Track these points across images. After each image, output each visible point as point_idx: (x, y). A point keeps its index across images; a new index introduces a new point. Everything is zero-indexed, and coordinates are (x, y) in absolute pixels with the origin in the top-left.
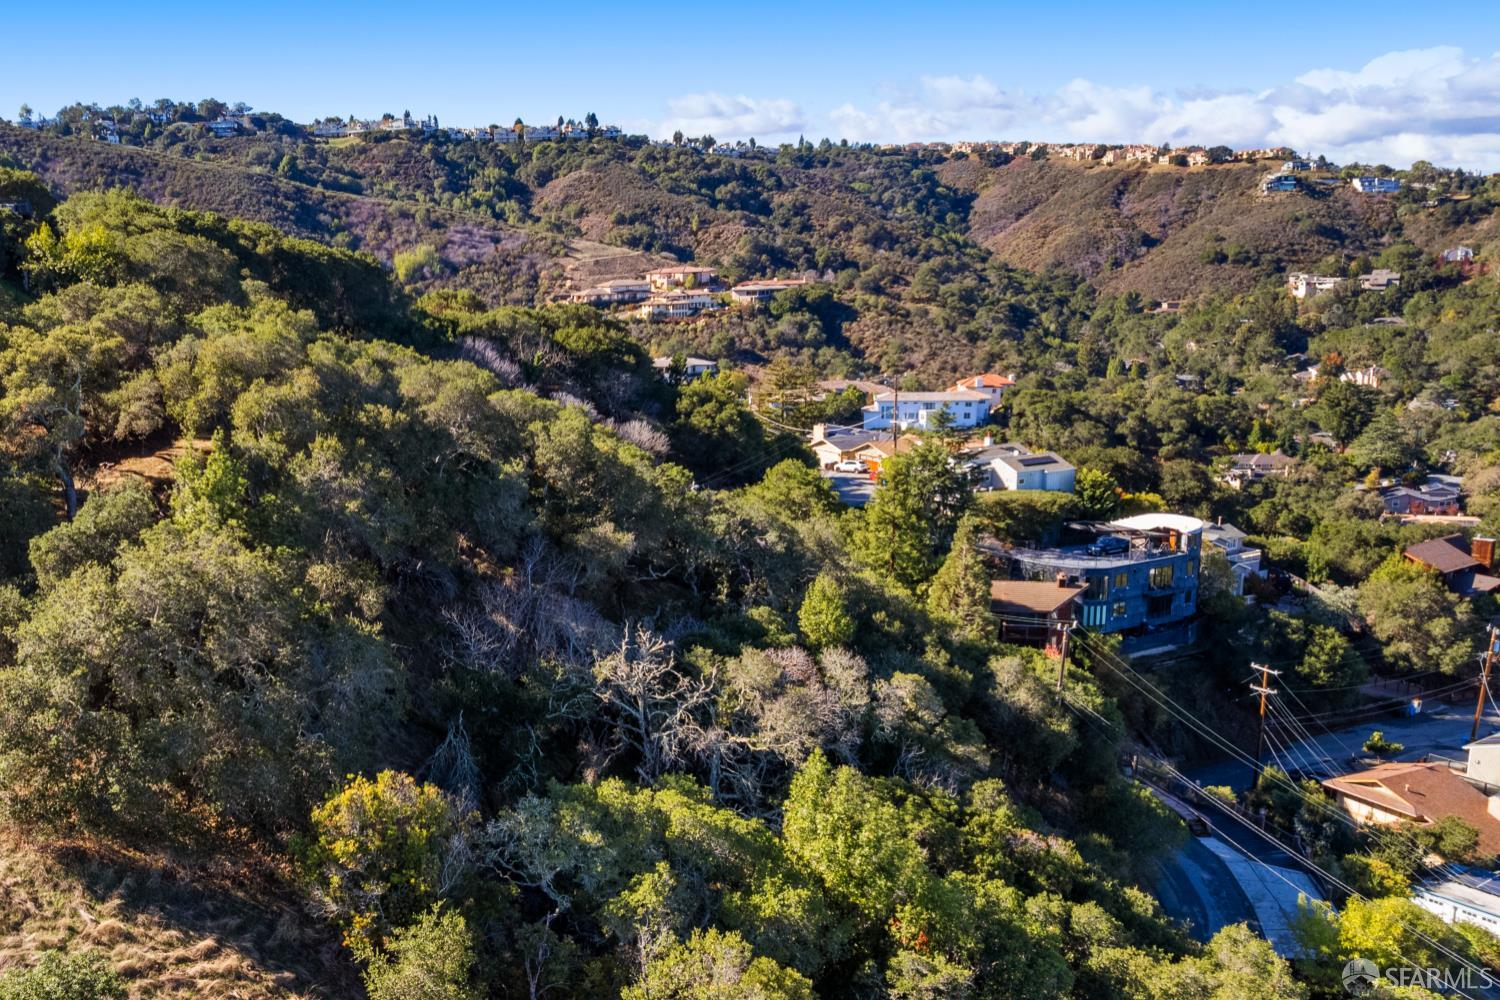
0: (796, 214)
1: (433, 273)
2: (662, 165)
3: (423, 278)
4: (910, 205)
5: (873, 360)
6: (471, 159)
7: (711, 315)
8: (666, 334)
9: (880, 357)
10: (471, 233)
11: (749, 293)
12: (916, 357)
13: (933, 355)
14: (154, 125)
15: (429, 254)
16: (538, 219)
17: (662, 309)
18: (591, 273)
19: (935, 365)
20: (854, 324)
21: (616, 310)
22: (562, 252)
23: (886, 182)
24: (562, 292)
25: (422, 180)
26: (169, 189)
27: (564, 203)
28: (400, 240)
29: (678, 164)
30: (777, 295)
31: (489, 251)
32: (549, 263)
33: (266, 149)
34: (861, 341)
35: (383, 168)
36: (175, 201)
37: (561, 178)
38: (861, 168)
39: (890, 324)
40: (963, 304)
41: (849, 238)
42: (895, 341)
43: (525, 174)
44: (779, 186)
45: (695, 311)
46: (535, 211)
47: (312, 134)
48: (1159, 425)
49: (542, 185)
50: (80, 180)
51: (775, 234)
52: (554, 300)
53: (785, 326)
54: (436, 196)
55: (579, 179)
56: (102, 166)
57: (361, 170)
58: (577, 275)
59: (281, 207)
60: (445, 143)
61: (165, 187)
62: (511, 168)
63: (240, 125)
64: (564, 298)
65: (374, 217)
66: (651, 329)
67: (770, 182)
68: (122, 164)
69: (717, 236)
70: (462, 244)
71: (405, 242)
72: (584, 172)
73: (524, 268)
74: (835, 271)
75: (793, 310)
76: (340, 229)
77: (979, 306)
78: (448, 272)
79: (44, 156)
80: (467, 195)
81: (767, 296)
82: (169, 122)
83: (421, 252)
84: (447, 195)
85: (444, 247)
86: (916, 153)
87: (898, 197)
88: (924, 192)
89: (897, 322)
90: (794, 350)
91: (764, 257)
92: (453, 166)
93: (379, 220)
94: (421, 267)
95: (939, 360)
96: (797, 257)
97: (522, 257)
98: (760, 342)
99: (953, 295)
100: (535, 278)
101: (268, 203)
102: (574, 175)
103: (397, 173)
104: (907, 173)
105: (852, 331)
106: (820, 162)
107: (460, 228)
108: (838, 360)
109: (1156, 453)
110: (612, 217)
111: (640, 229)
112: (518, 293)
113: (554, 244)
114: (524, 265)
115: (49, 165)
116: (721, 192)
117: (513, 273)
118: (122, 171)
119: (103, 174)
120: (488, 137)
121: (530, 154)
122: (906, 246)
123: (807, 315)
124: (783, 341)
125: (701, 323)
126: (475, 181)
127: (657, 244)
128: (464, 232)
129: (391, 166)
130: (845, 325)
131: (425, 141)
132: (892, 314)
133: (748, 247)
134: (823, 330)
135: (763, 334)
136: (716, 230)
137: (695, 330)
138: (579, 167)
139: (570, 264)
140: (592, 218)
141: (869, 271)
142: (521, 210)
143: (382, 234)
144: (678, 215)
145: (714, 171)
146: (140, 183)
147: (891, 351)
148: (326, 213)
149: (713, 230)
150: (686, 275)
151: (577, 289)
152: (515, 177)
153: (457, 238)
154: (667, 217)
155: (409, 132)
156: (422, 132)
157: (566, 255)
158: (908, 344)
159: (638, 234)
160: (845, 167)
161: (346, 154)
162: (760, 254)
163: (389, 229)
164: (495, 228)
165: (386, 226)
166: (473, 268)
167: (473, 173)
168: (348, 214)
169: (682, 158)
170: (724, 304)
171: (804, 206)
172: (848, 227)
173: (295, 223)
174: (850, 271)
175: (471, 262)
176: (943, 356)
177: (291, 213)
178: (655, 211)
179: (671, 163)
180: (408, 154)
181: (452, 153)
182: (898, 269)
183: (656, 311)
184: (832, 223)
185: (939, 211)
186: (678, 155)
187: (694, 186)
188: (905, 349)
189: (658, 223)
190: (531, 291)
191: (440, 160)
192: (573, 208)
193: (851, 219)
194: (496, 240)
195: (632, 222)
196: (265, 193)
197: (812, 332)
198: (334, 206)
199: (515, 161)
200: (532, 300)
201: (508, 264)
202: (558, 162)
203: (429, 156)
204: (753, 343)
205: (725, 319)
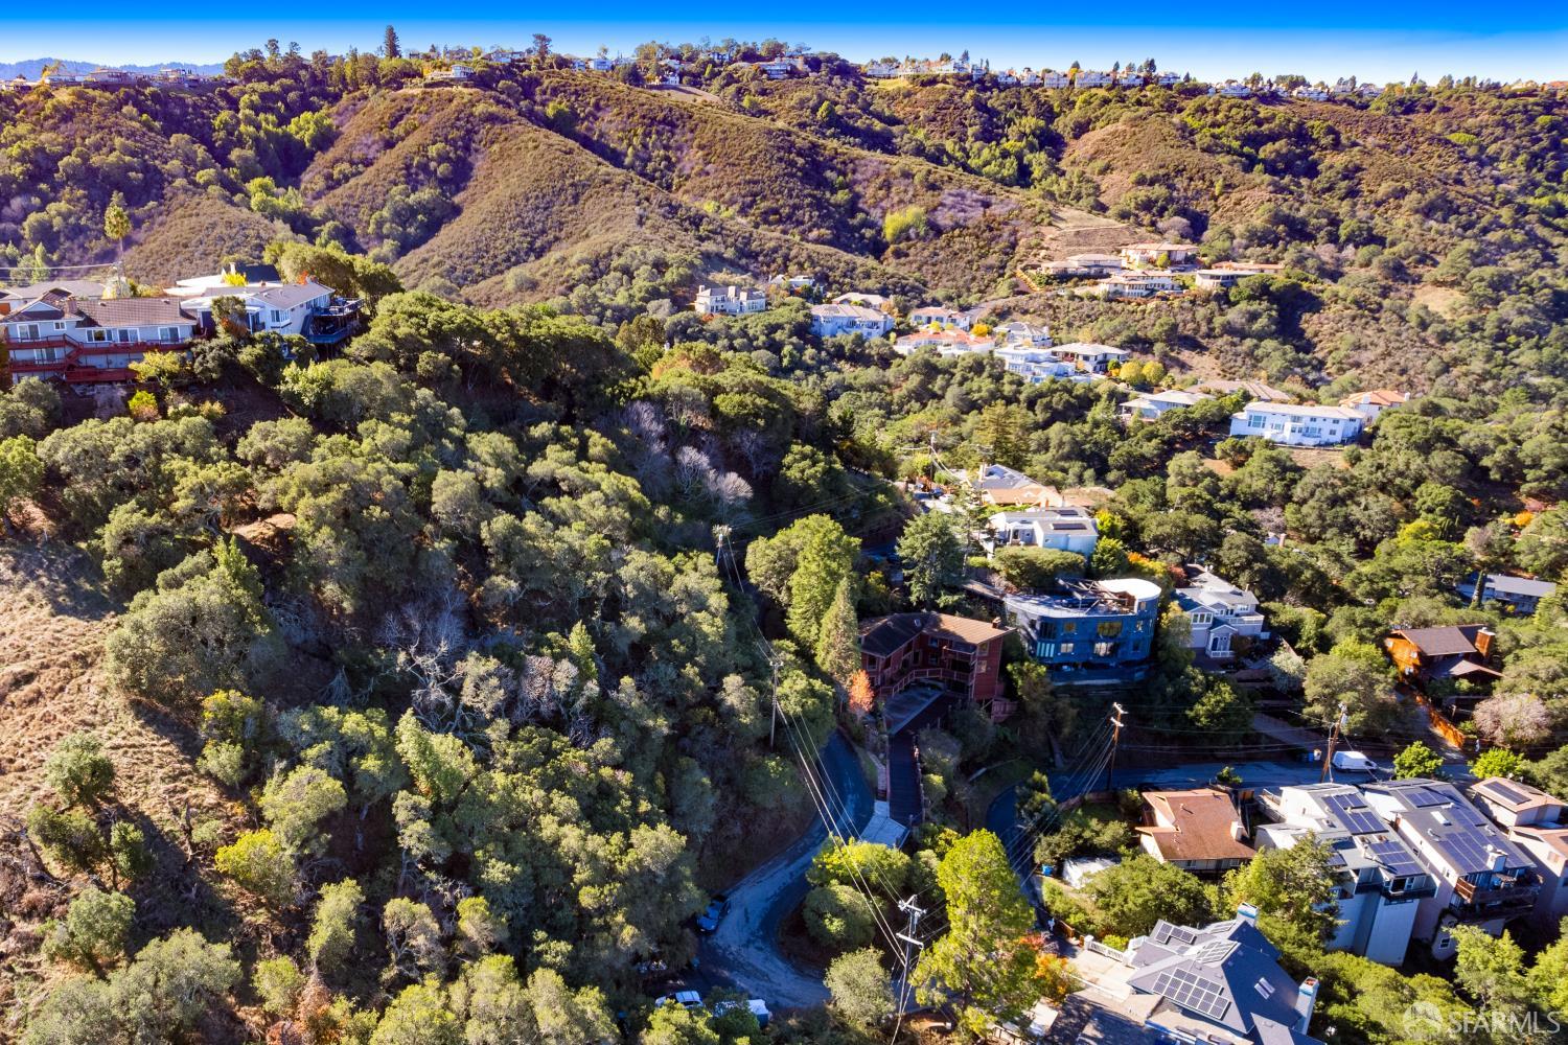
0: (1345, 178)
1: (917, 235)
2: (1210, 119)
3: (908, 239)
4: (1519, 160)
5: (1320, 355)
6: (1012, 107)
7: (1165, 298)
8: (1115, 312)
9: (1330, 352)
10: (963, 197)
11: (1212, 277)
12: (1365, 357)
13: (1387, 354)
14: (715, 65)
15: (917, 216)
16: (1063, 174)
17: (1119, 288)
18: (1069, 244)
19: (1382, 366)
20: (1316, 316)
21: (1076, 285)
22: (1046, 221)
23: (1499, 131)
24: (1035, 262)
25: (957, 128)
26: (696, 142)
27: (1092, 159)
28: (896, 199)
29: (1227, 117)
30: (1240, 281)
31: (977, 214)
32: (1032, 230)
33: (808, 95)
34: (1316, 335)
35: (923, 113)
36: (701, 153)
37: (1098, 131)
38: (1473, 114)
39: (1354, 318)
40: (1490, 291)
41: (1399, 207)
42: (1350, 338)
43: (1062, 125)
44: (1337, 145)
45: (1151, 292)
46: (1062, 165)
47: (865, 75)
48: (1528, 462)
49: (1077, 137)
50: (623, 130)
51: (1302, 203)
52: (1024, 269)
53: (1234, 315)
54: (967, 145)
55: (1113, 134)
56: (644, 117)
57: (900, 115)
58: (1054, 245)
59: (792, 164)
60: (990, 89)
61: (693, 139)
62: (1049, 115)
63: (794, 67)
64: (1034, 267)
65: (878, 175)
66: (1102, 306)
67: (1326, 140)
68: (661, 116)
69: (1238, 203)
70: (953, 207)
71: (901, 201)
72: (1120, 126)
73: (1006, 235)
74: (1356, 247)
75: (1251, 298)
76: (843, 186)
77: (1510, 293)
78: (932, 233)
79: (597, 107)
80: (998, 144)
81: (1230, 281)
82: (731, 62)
83: (911, 214)
84: (978, 144)
85: (935, 209)
86: (1554, 94)
87: (1508, 149)
88: (1545, 143)
89: (1362, 316)
90: (1236, 340)
91: (1281, 227)
92: (993, 112)
93: (881, 179)
94: (909, 227)
95: (1390, 360)
96: (1319, 229)
97: (1006, 224)
98: (1204, 329)
99: (1482, 280)
100: (1013, 246)
101: (780, 160)
102: (1110, 128)
103: (934, 119)
104: (1531, 119)
105: (1310, 323)
106: (1424, 106)
107: (954, 191)
108: (1278, 354)
109: (1517, 488)
110: (1134, 177)
111: (1159, 191)
112: (993, 260)
113: (1041, 212)
114: (1007, 230)
115: (599, 114)
116: (1267, 151)
117: (993, 239)
118: (660, 122)
119: (643, 124)
120: (1039, 81)
121: (1074, 103)
122: (1464, 217)
123: (1265, 304)
124: (1229, 329)
125: (1152, 305)
126: (1012, 131)
127: (1172, 208)
128: (957, 195)
129: (930, 112)
130: (1306, 316)
131: (970, 86)
132: (1360, 307)
133: (1266, 216)
134: (1276, 322)
135: (1210, 321)
136: (1238, 196)
137: (1144, 311)
138: (1117, 120)
139: (1050, 233)
140: (1115, 176)
141: (1395, 249)
142: (1048, 163)
143: (881, 193)
144: (1203, 178)
145: (1265, 127)
146: (673, 134)
147: (1343, 347)
148: (833, 169)
149: (1235, 196)
150: (1160, 252)
151: (1050, 259)
152: (1052, 127)
153: (949, 201)
154: (1191, 179)
155: (956, 77)
156: (969, 77)
157: (1050, 224)
158: (1364, 341)
159: (1153, 197)
160: (1452, 113)
161: (892, 98)
162: (1278, 224)
163: (889, 188)
164: (989, 193)
165: (887, 185)
166: (957, 232)
167: (1009, 122)
168: (854, 172)
169: (1234, 111)
170: (1184, 287)
171: (1358, 169)
172: (1401, 193)
173: (801, 180)
174: (1372, 247)
175: (957, 225)
176: (1398, 357)
177: (799, 169)
178: (1179, 172)
179: (1220, 117)
180: (950, 100)
181: (995, 100)
182: (1430, 248)
183: (1113, 289)
184: (1384, 188)
185: (1556, 166)
186: (1230, 108)
187: (1236, 144)
188: (1358, 347)
189: (1179, 186)
190: (1005, 258)
191: (980, 106)
192: (1100, 163)
193: (1407, 185)
194: (986, 205)
195: (1152, 183)
196: (779, 149)
197: (1262, 321)
198: (844, 163)
199: (1056, 110)
200: (1004, 267)
201: (991, 230)
202: (1098, 113)
203: (970, 102)
204: (1196, 330)
205: (1176, 303)
